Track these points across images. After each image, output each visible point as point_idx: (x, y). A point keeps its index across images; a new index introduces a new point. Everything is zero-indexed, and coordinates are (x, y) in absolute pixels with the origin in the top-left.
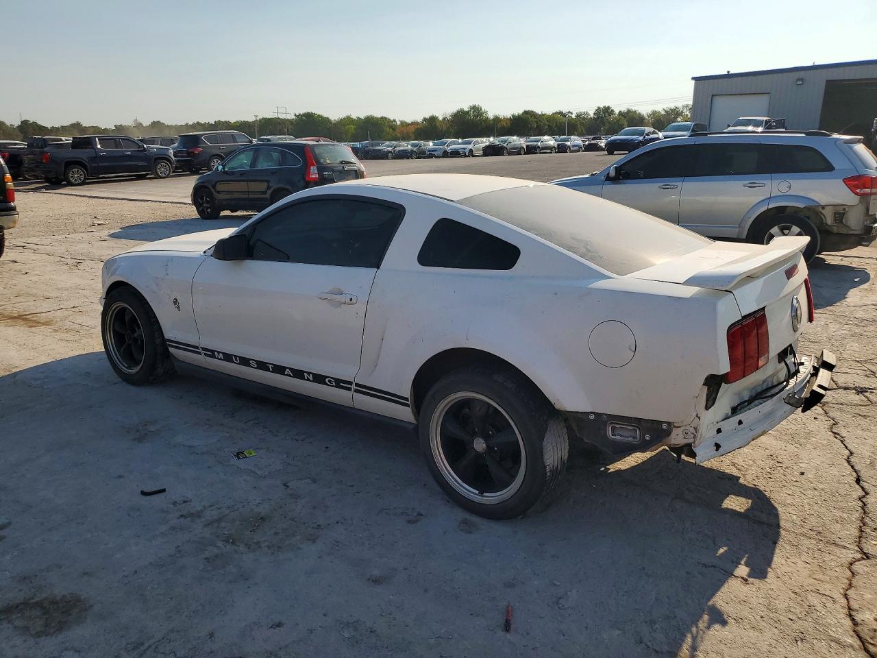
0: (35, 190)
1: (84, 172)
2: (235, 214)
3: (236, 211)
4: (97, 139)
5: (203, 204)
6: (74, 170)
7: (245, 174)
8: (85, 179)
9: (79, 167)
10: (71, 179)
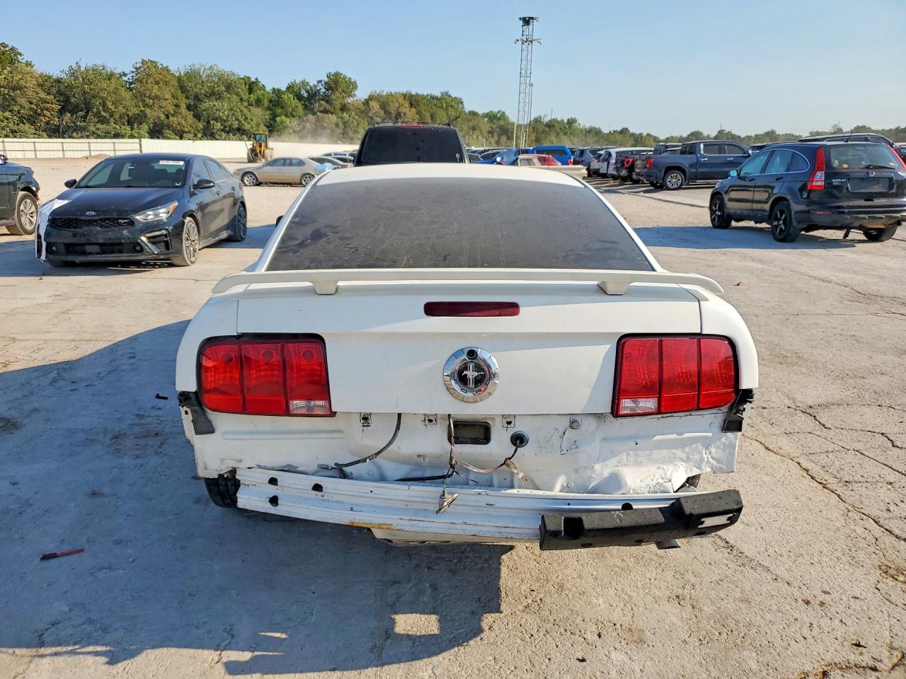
0: (645, 192)
1: (682, 178)
2: (759, 225)
3: (761, 223)
4: (702, 146)
5: (716, 211)
6: (672, 175)
7: (754, 179)
8: (682, 184)
9: (678, 172)
10: (668, 183)
